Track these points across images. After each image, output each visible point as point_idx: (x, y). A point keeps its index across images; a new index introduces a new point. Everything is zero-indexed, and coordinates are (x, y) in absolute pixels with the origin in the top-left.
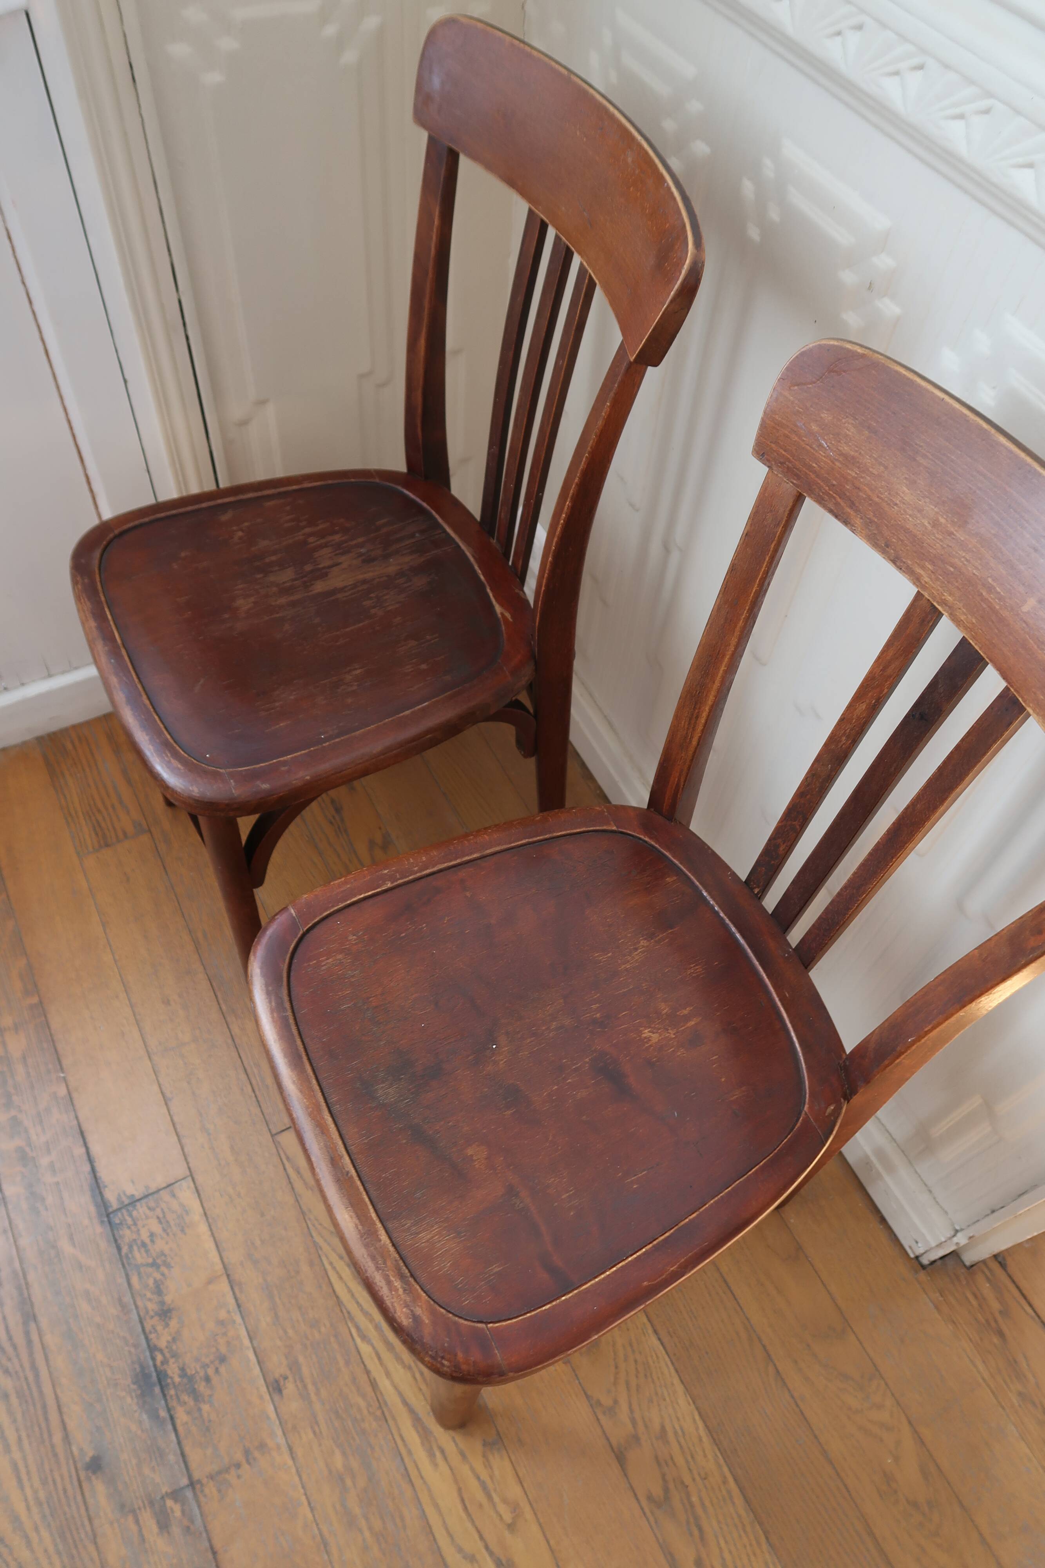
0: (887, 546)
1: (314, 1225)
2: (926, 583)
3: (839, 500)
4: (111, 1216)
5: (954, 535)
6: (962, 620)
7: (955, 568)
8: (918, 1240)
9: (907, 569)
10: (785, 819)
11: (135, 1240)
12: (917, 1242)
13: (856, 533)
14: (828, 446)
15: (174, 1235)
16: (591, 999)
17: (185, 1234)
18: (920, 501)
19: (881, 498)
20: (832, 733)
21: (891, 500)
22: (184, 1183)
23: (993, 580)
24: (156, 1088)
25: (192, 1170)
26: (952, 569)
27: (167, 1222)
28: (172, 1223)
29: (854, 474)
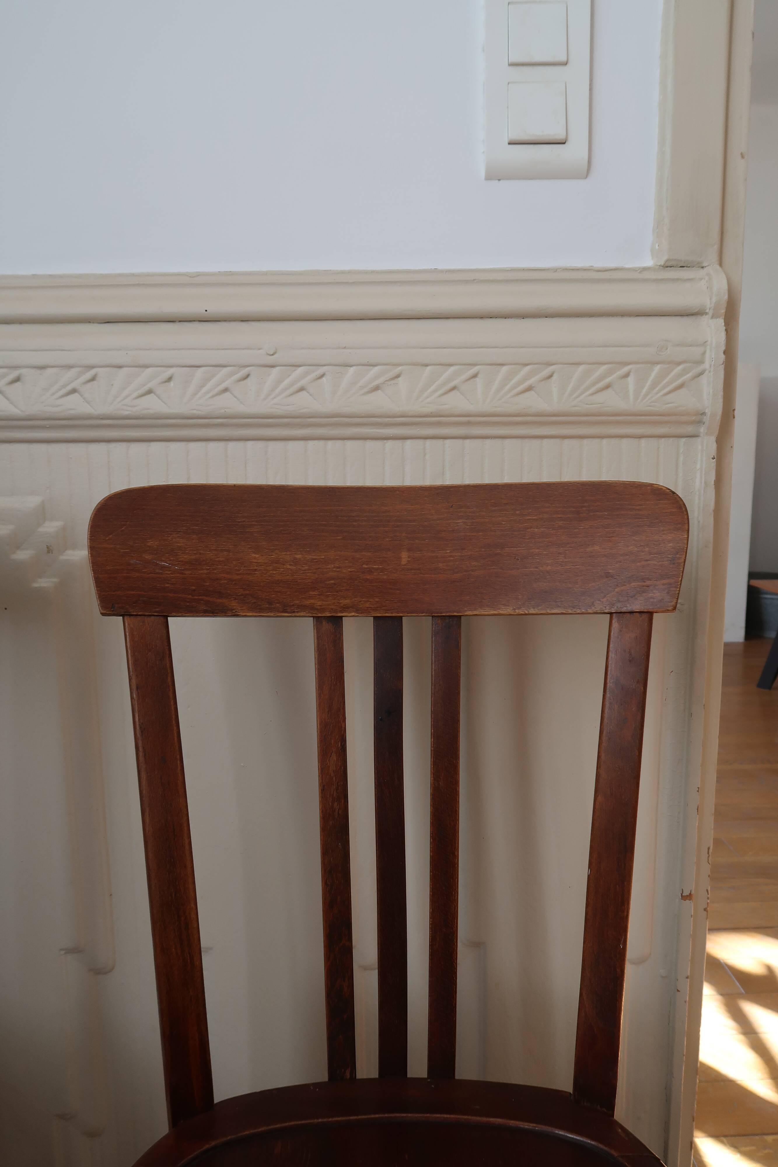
2: (321, 606)
5: (315, 559)
6: (368, 607)
7: (333, 579)
9: (299, 608)
14: (169, 564)
18: (272, 556)
19: (240, 574)
20: (321, 811)
21: (249, 569)
23: (367, 565)
26: (332, 582)
29: (205, 571)
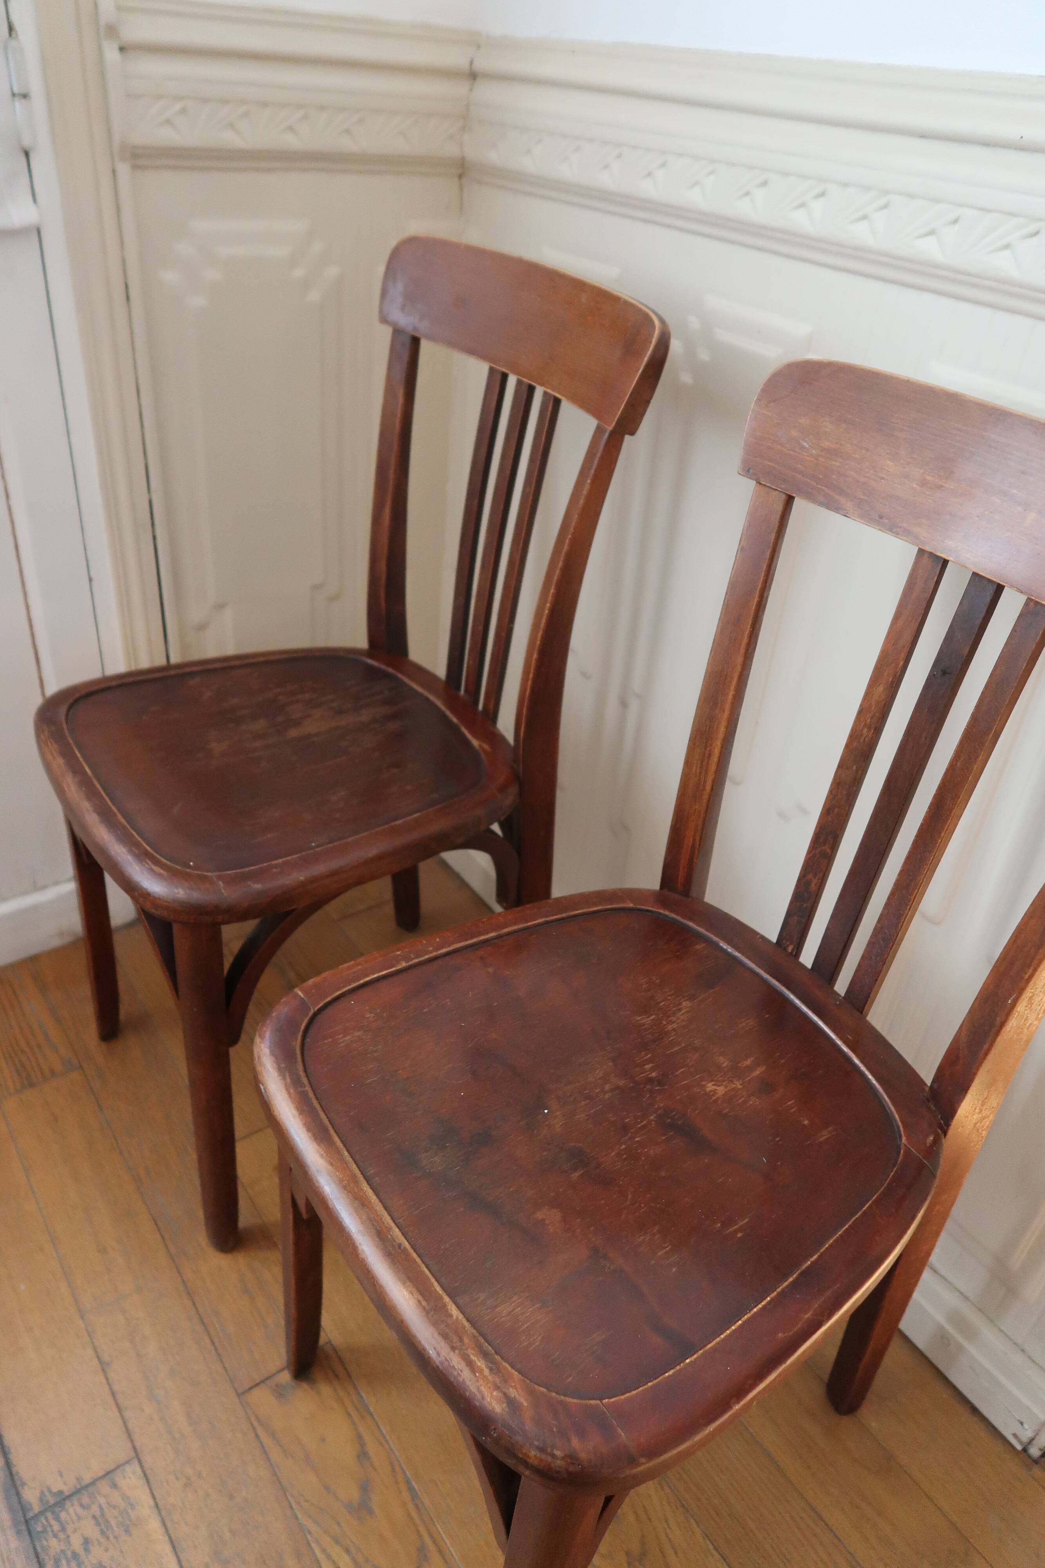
0: (881, 517)
1: (298, 1503)
2: (925, 538)
3: (827, 491)
4: (32, 1522)
5: (944, 486)
7: (951, 515)
8: (1022, 1420)
9: (902, 533)
10: (813, 848)
11: (62, 1551)
12: (1022, 1423)
13: (849, 516)
14: (809, 446)
15: (116, 1537)
16: (642, 1060)
17: (130, 1535)
18: (905, 468)
19: (867, 478)
20: (852, 730)
22: (128, 1468)
24: (90, 1352)
25: (139, 1450)
26: (948, 517)
27: (107, 1521)
28: (113, 1523)
29: (838, 464)
